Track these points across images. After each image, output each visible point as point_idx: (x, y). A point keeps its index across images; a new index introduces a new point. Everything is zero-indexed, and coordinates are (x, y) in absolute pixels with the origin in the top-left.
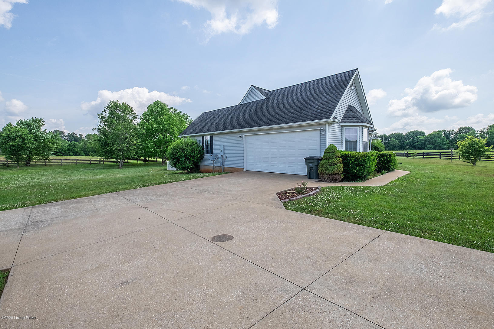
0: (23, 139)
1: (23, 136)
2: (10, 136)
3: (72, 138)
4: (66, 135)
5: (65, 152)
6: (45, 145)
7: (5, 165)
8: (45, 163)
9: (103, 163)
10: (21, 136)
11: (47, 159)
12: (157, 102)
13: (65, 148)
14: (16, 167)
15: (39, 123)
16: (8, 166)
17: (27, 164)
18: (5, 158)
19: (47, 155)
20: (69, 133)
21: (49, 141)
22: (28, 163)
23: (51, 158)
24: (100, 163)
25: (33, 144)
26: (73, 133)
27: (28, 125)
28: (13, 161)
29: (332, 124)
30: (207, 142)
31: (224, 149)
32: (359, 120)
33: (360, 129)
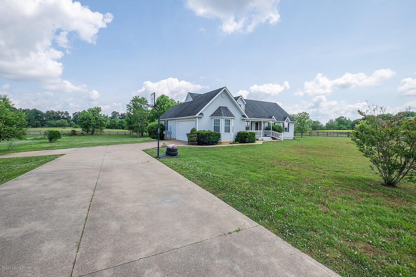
0: (90, 120)
1: (90, 118)
2: (84, 118)
5: (117, 126)
6: (101, 123)
7: (82, 134)
8: (101, 133)
9: (132, 134)
10: (89, 118)
11: (102, 131)
12: (162, 95)
13: (117, 124)
14: (87, 135)
15: (98, 110)
16: (83, 134)
17: (92, 133)
18: (82, 130)
19: (102, 129)
21: (103, 120)
23: (104, 130)
24: (131, 134)
25: (94, 122)
27: (93, 111)
28: (85, 132)
29: (201, 118)
30: (166, 124)
31: (171, 128)
32: (220, 115)
33: (221, 120)
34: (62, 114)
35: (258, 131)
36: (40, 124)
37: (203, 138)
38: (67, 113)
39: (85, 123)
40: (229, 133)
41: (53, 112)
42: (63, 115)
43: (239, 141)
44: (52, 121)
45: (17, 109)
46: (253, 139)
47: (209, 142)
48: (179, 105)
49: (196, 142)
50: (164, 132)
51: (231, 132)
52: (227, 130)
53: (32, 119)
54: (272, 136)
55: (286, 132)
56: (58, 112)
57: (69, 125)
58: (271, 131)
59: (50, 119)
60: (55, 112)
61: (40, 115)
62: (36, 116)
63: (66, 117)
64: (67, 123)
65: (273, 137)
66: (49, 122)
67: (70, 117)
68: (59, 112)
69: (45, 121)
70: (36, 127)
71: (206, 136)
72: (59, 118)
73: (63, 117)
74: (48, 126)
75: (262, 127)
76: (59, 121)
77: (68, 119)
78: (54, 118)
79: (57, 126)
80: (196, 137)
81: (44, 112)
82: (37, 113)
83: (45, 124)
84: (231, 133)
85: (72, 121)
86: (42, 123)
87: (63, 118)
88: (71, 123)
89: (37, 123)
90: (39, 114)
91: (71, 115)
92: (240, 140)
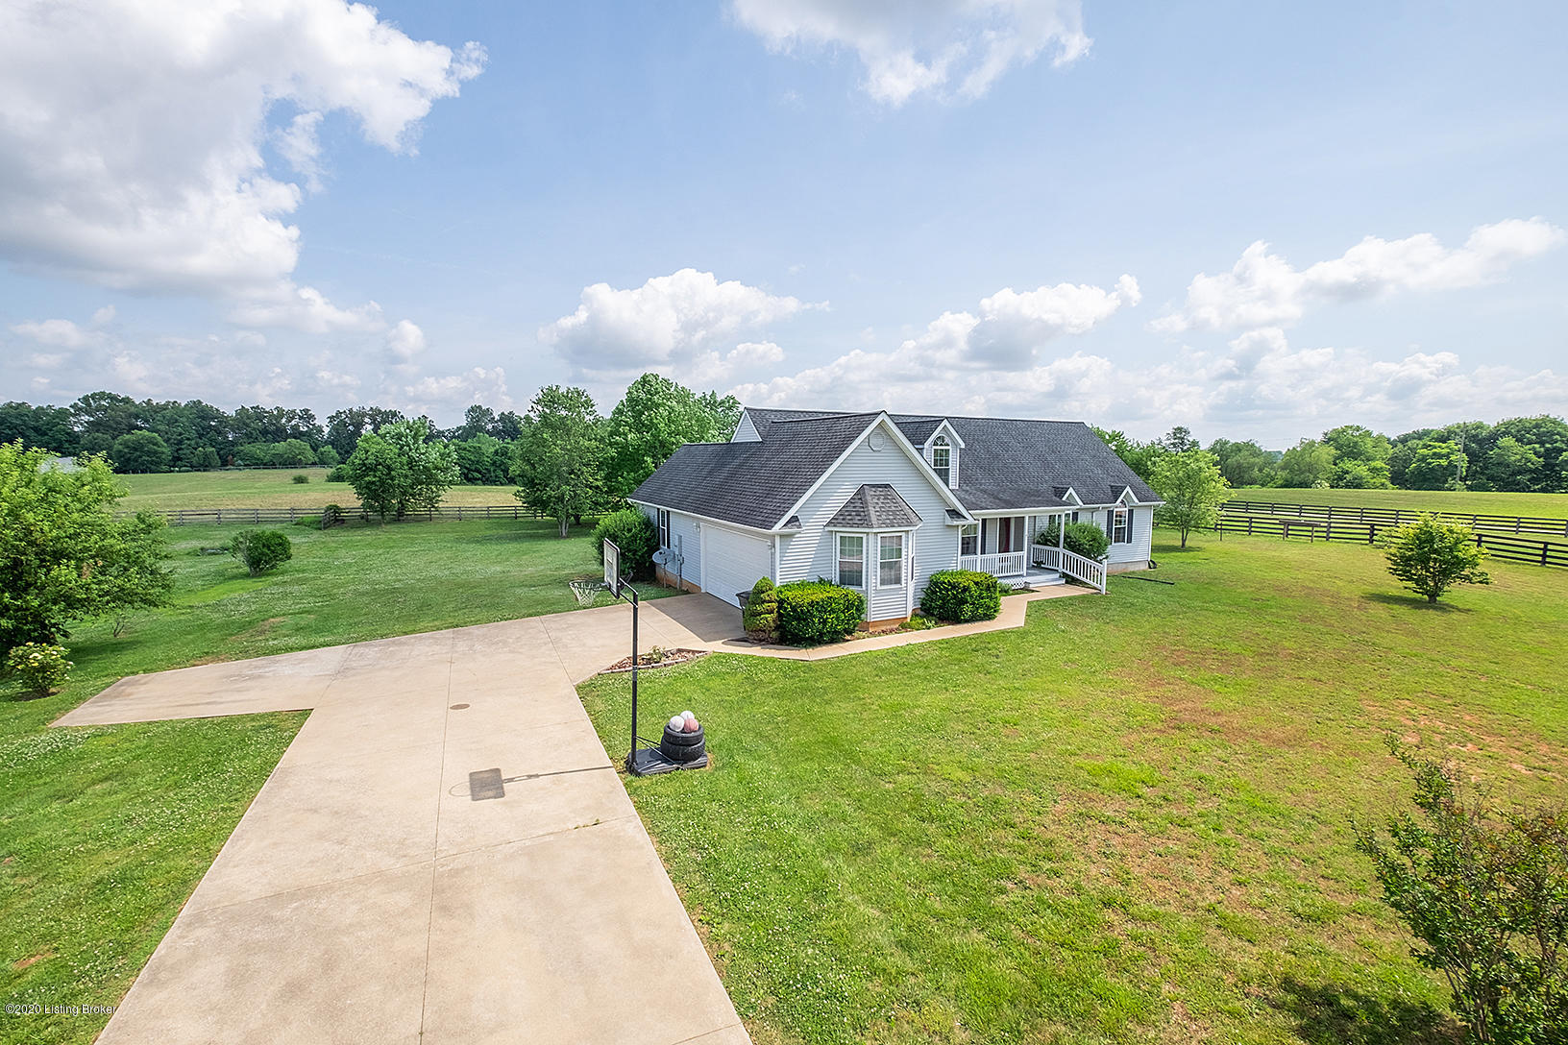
0: (389, 468)
1: (388, 462)
3: (509, 424)
4: (497, 418)
5: (486, 468)
7: (361, 519)
8: (431, 515)
9: (543, 519)
10: (384, 462)
11: (433, 507)
13: (486, 459)
14: (382, 524)
16: (366, 522)
20: (503, 413)
21: (436, 468)
22: (400, 517)
24: (535, 517)
25: (406, 476)
26: (511, 413)
28: (376, 511)
29: (791, 535)
30: (663, 521)
31: (680, 542)
32: (865, 521)
33: (868, 539)
34: (293, 418)
35: (1012, 554)
36: (218, 457)
37: (799, 619)
38: (307, 416)
39: (373, 483)
40: (898, 586)
41: (259, 413)
42: (293, 423)
43: (933, 615)
44: (258, 445)
45: (137, 403)
46: (989, 608)
47: (821, 635)
48: (710, 449)
49: (774, 635)
50: (656, 557)
51: (903, 582)
52: (892, 573)
53: (188, 439)
54: (1064, 571)
55: (1119, 541)
56: (275, 413)
57: (316, 459)
58: (1061, 550)
59: (251, 438)
60: (266, 412)
61: (214, 424)
62: (203, 429)
63: (306, 429)
64: (310, 455)
65: (1068, 572)
66: (247, 448)
67: (320, 430)
68: (281, 413)
69: (233, 444)
70: (204, 471)
71: (809, 611)
72: (279, 434)
73: (295, 428)
74: (245, 465)
75: (1026, 533)
76: (281, 446)
77: (310, 436)
78: (265, 432)
79: (274, 464)
80: (775, 615)
81: (230, 411)
82: (203, 418)
83: (234, 456)
84: (904, 585)
85: (326, 443)
86: (221, 452)
87: (297, 434)
88: (322, 454)
89: (206, 456)
90: (213, 419)
91: (322, 421)
92: (940, 607)
